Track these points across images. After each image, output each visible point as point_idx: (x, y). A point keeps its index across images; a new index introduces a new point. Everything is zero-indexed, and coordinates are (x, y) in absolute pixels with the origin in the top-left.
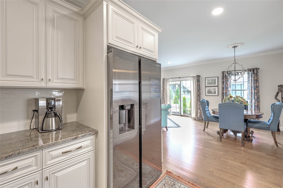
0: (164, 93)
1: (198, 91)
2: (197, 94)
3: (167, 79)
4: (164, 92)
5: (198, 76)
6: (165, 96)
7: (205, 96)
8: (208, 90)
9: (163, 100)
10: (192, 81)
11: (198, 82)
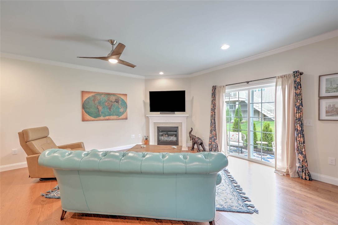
0: (215, 115)
1: (298, 108)
2: (294, 115)
3: (220, 87)
4: (215, 113)
5: (298, 74)
6: (216, 120)
7: (319, 121)
8: (330, 106)
9: (213, 126)
10: (280, 88)
11: (296, 88)
